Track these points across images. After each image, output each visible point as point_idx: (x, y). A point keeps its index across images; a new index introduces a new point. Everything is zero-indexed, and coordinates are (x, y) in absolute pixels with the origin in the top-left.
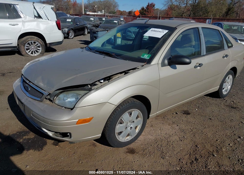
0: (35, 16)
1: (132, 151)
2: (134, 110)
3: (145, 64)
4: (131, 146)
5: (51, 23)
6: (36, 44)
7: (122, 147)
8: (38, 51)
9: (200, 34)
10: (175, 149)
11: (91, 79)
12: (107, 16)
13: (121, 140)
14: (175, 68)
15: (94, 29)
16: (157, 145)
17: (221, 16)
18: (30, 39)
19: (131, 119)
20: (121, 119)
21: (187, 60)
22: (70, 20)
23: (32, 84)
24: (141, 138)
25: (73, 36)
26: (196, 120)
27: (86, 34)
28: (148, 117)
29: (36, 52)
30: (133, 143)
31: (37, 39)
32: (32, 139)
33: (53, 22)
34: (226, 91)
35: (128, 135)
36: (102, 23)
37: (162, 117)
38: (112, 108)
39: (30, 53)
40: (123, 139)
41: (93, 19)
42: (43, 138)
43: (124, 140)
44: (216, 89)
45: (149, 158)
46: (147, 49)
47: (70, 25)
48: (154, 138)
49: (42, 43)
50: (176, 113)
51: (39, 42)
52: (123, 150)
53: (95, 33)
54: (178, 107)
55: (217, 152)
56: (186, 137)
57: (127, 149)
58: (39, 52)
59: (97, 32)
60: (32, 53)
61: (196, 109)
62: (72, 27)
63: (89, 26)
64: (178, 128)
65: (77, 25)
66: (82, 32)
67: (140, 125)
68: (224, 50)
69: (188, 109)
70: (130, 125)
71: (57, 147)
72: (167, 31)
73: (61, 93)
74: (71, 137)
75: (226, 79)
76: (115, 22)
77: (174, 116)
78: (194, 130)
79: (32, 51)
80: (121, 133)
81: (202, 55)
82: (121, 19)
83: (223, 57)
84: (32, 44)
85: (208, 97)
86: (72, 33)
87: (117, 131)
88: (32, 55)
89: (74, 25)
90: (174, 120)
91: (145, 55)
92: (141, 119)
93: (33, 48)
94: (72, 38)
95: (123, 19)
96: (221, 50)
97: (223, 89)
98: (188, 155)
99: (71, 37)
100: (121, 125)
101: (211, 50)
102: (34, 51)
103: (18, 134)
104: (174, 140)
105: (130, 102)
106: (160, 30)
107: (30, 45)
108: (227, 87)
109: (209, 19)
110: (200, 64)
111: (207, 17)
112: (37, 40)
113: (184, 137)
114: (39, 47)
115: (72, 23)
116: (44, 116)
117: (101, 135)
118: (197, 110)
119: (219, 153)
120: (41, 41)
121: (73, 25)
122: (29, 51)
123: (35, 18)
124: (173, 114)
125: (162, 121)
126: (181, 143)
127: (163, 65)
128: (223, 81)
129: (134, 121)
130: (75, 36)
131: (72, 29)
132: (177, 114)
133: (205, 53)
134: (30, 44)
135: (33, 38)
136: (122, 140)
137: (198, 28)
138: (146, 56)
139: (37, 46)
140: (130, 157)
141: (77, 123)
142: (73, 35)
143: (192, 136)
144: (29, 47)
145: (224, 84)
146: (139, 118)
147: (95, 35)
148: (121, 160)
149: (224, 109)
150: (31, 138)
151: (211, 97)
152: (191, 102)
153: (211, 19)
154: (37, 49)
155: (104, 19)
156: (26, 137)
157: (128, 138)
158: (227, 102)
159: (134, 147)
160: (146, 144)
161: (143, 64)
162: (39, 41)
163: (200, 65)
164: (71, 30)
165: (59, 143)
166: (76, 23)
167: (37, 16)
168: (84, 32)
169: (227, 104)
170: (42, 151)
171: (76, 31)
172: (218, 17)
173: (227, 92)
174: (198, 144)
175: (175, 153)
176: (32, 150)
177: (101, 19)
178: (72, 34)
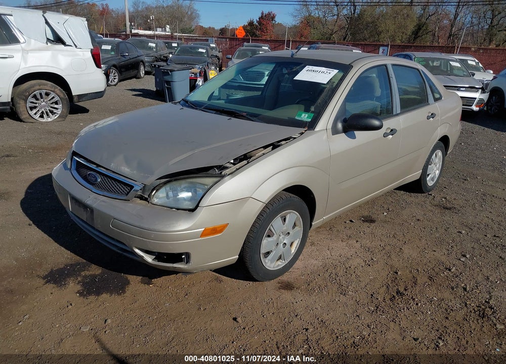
0: (48, 40)
1: (288, 286)
2: (290, 213)
3: (305, 131)
4: (285, 277)
5: (82, 55)
6: (50, 97)
7: (270, 280)
8: (55, 111)
9: (391, 76)
10: (361, 279)
11: (222, 157)
12: (180, 39)
13: (268, 266)
14: (354, 137)
15: (163, 66)
16: (328, 274)
17: (404, 39)
18: (38, 87)
19: (285, 228)
20: (270, 229)
21: (376, 123)
22: (109, 47)
23: (105, 170)
24: (298, 263)
25: (116, 80)
26: (387, 231)
27: (142, 75)
28: (311, 225)
29: (50, 114)
30: (287, 273)
31: (53, 86)
32: (99, 275)
33: (85, 51)
34: (432, 179)
35: (280, 258)
36: (174, 53)
37: (328, 229)
38: (258, 207)
39: (37, 117)
40: (272, 265)
41: (154, 45)
42: (120, 274)
43: (274, 267)
44: (415, 175)
45: (320, 295)
46: (298, 103)
47: (110, 57)
48: (321, 264)
49: (62, 96)
50: (351, 221)
51: (57, 93)
52: (271, 285)
53: (166, 73)
54: (352, 210)
55: (430, 280)
56: (375, 260)
57: (279, 283)
58: (56, 113)
59: (171, 71)
60: (42, 116)
61: (383, 213)
62: (114, 62)
63: (146, 59)
64: (358, 245)
65: (124, 58)
66: (133, 73)
67: (298, 239)
68: (429, 104)
69: (370, 214)
70: (282, 240)
71: (151, 287)
72: (336, 71)
73: (165, 183)
74: (188, 262)
75: (433, 157)
76: (200, 50)
77: (348, 226)
78: (387, 248)
79: (43, 112)
80: (268, 253)
81: (394, 113)
82: (211, 45)
83: (428, 118)
84: (42, 98)
85: (402, 192)
86: (114, 74)
87: (263, 250)
88: (41, 120)
89: (117, 58)
90: (349, 232)
91: (303, 115)
92: (299, 229)
93: (44, 106)
94: (115, 85)
95: (214, 46)
96: (422, 105)
97: (428, 175)
98: (385, 287)
99: (113, 83)
100: (270, 239)
101: (408, 105)
102: (47, 112)
103: (68, 268)
104: (356, 264)
105: (284, 197)
106: (323, 69)
107: (37, 99)
108: (435, 171)
109: (383, 45)
110: (392, 130)
111: (380, 42)
112: (53, 90)
113: (372, 259)
114: (56, 103)
115: (113, 53)
116: (142, 225)
117: (238, 257)
118: (385, 214)
119: (433, 281)
120: (61, 92)
121: (116, 56)
122: (34, 111)
123: (47, 44)
124: (346, 222)
125: (329, 235)
126: (369, 269)
127: (335, 131)
128: (428, 162)
129: (289, 233)
130: (120, 81)
131: (114, 66)
132: (353, 222)
133: (399, 111)
134: (39, 97)
135: (44, 85)
136: (270, 268)
137: (386, 65)
138: (305, 117)
139: (51, 102)
140: (287, 295)
141: (204, 234)
142: (117, 77)
143: (385, 257)
144: (36, 103)
145: (429, 166)
146: (296, 228)
147: (166, 78)
148: (272, 301)
149: (432, 211)
150: (97, 273)
151: (407, 192)
152: (373, 201)
153: (387, 46)
154: (51, 107)
155: (174, 45)
156: (87, 273)
157: (279, 263)
158: (435, 199)
159: (289, 280)
160: (309, 273)
161: (302, 130)
162: (56, 90)
163: (393, 132)
164: (112, 67)
165: (153, 280)
166: (123, 52)
167: (52, 39)
168: (139, 72)
169: (436, 203)
170: (125, 295)
171: (123, 70)
172: (398, 42)
173: (434, 182)
174: (398, 269)
175: (363, 285)
176: (106, 293)
177: (169, 46)
178: (115, 76)
